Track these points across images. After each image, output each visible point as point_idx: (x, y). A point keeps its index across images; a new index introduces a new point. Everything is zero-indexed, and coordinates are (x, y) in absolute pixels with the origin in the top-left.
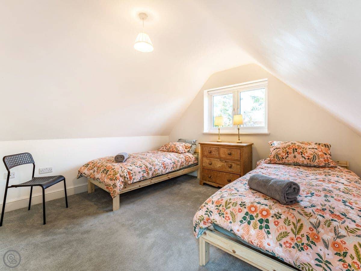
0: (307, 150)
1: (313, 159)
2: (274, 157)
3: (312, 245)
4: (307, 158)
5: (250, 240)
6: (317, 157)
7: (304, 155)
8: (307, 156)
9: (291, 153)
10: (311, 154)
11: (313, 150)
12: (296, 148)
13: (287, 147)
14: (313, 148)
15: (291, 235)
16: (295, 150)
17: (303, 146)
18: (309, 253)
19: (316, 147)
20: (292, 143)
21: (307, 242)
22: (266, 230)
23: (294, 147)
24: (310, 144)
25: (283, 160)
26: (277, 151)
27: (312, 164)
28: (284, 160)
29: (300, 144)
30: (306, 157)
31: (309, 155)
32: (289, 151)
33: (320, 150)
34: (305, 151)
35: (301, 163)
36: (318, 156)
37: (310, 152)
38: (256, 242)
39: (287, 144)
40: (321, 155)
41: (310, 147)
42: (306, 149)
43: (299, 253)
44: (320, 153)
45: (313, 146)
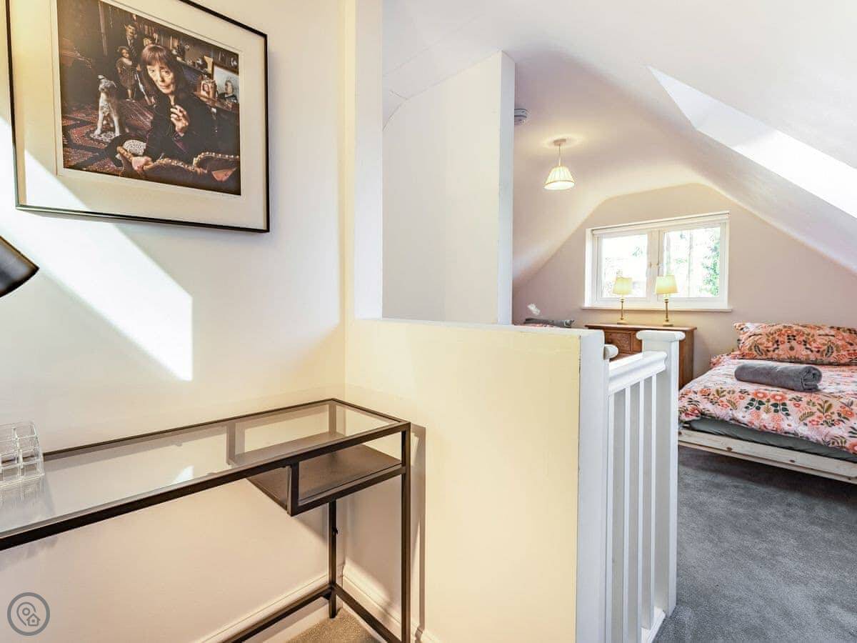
0: (815, 338)
1: (828, 351)
2: (750, 349)
3: (844, 420)
4: (816, 350)
5: (762, 424)
6: (835, 349)
7: (811, 345)
8: (816, 348)
9: (784, 342)
10: (824, 344)
11: (826, 338)
12: (794, 334)
13: (775, 333)
14: (827, 335)
15: (818, 414)
16: (791, 337)
17: (806, 330)
18: (841, 427)
19: (833, 332)
20: (785, 327)
21: (838, 418)
22: (784, 413)
23: (789, 332)
24: (820, 328)
25: (768, 353)
26: (756, 339)
27: (826, 360)
28: (770, 354)
29: (800, 328)
30: (813, 349)
31: (820, 346)
32: (780, 339)
33: (841, 338)
34: (811, 339)
35: (803, 358)
36: (837, 346)
37: (820, 341)
38: (772, 425)
39: (775, 328)
40: (842, 346)
41: (821, 332)
42: (813, 335)
43: (828, 429)
44: (840, 343)
45: (827, 331)
